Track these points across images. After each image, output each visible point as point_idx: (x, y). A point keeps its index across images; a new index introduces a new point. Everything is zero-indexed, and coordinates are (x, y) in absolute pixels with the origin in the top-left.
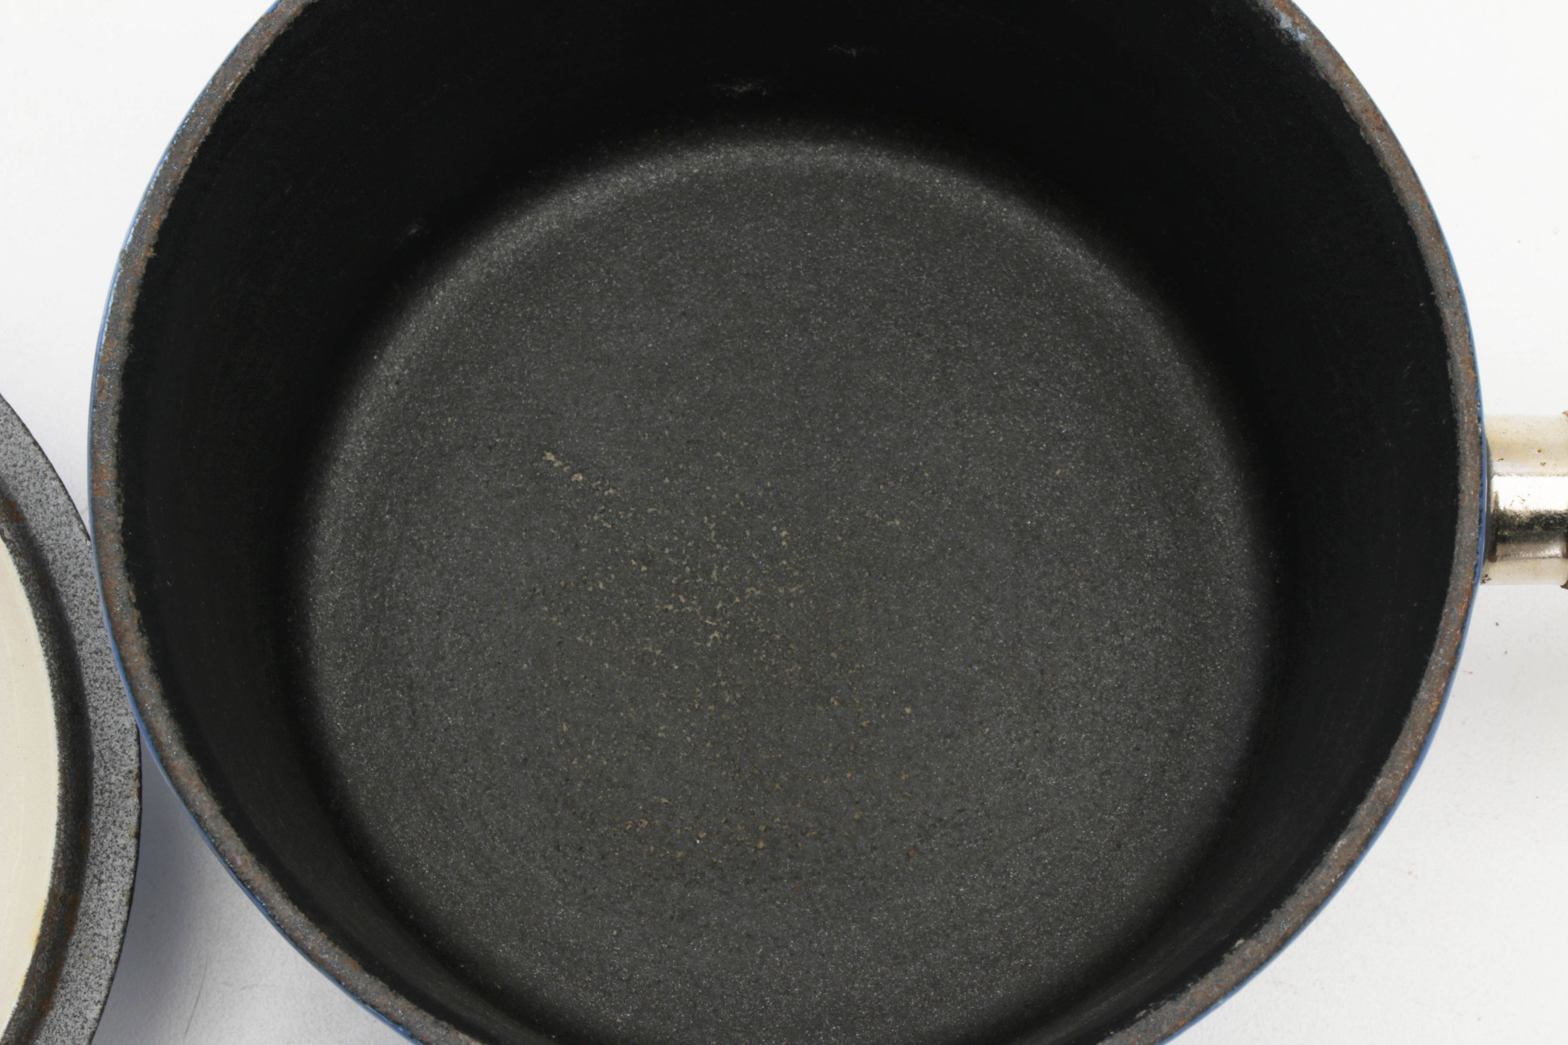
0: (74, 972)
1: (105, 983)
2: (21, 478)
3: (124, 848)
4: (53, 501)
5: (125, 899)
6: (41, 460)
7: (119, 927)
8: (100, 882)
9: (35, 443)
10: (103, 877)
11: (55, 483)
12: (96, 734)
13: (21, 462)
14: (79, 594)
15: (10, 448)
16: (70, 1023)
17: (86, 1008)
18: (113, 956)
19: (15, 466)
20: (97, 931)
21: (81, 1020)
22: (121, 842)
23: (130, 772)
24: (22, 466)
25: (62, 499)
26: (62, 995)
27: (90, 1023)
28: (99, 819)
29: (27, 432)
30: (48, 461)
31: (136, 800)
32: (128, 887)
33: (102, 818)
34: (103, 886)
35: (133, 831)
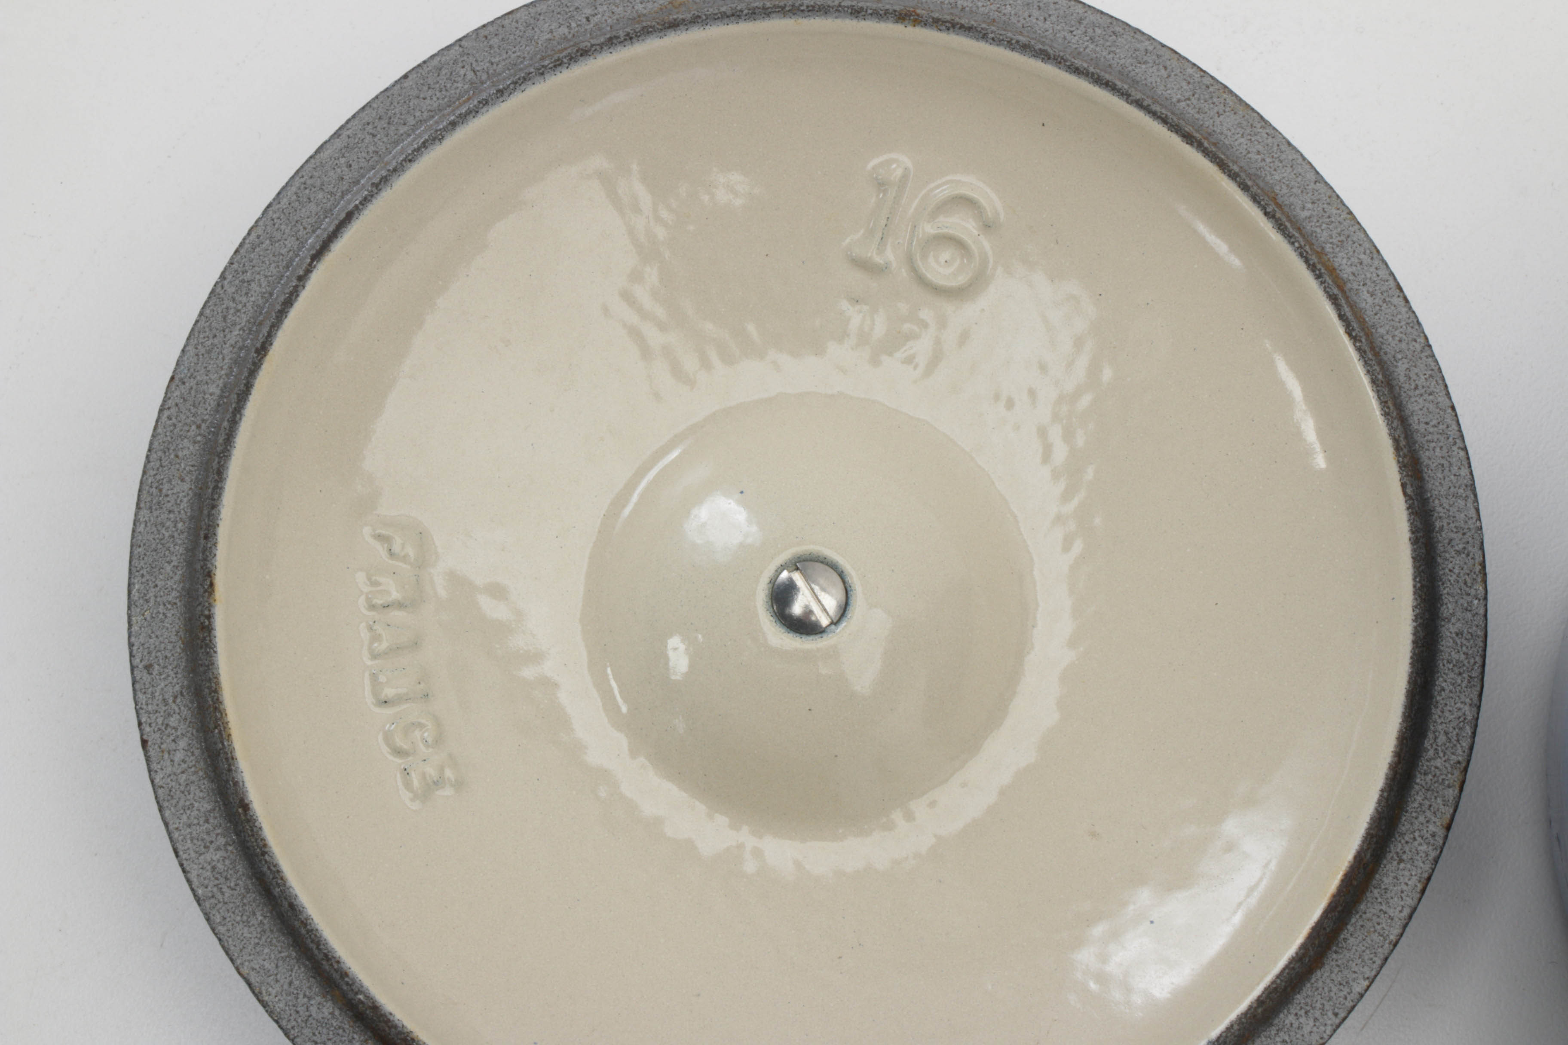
0: (1351, 940)
1: (1379, 962)
2: (1429, 437)
3: (1433, 835)
4: (1455, 469)
5: (1420, 887)
6: (1455, 427)
7: (1406, 912)
8: (1401, 861)
9: (1453, 408)
10: (1405, 857)
11: (1462, 453)
12: (1436, 713)
13: (1434, 422)
14: (1456, 571)
15: (1427, 405)
16: (1334, 989)
17: (1354, 980)
18: (1393, 938)
19: (1427, 423)
20: (1384, 907)
21: (1346, 990)
22: (1432, 828)
23: (1459, 762)
24: (1434, 426)
25: (1464, 472)
26: (1333, 959)
27: (1354, 996)
28: (1417, 798)
29: (1448, 394)
30: (1460, 431)
31: (1457, 791)
32: (1426, 875)
33: (1419, 798)
34: (1402, 865)
35: (1446, 821)
